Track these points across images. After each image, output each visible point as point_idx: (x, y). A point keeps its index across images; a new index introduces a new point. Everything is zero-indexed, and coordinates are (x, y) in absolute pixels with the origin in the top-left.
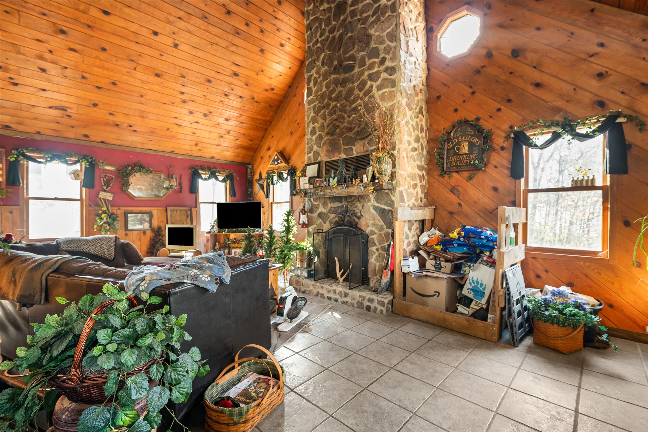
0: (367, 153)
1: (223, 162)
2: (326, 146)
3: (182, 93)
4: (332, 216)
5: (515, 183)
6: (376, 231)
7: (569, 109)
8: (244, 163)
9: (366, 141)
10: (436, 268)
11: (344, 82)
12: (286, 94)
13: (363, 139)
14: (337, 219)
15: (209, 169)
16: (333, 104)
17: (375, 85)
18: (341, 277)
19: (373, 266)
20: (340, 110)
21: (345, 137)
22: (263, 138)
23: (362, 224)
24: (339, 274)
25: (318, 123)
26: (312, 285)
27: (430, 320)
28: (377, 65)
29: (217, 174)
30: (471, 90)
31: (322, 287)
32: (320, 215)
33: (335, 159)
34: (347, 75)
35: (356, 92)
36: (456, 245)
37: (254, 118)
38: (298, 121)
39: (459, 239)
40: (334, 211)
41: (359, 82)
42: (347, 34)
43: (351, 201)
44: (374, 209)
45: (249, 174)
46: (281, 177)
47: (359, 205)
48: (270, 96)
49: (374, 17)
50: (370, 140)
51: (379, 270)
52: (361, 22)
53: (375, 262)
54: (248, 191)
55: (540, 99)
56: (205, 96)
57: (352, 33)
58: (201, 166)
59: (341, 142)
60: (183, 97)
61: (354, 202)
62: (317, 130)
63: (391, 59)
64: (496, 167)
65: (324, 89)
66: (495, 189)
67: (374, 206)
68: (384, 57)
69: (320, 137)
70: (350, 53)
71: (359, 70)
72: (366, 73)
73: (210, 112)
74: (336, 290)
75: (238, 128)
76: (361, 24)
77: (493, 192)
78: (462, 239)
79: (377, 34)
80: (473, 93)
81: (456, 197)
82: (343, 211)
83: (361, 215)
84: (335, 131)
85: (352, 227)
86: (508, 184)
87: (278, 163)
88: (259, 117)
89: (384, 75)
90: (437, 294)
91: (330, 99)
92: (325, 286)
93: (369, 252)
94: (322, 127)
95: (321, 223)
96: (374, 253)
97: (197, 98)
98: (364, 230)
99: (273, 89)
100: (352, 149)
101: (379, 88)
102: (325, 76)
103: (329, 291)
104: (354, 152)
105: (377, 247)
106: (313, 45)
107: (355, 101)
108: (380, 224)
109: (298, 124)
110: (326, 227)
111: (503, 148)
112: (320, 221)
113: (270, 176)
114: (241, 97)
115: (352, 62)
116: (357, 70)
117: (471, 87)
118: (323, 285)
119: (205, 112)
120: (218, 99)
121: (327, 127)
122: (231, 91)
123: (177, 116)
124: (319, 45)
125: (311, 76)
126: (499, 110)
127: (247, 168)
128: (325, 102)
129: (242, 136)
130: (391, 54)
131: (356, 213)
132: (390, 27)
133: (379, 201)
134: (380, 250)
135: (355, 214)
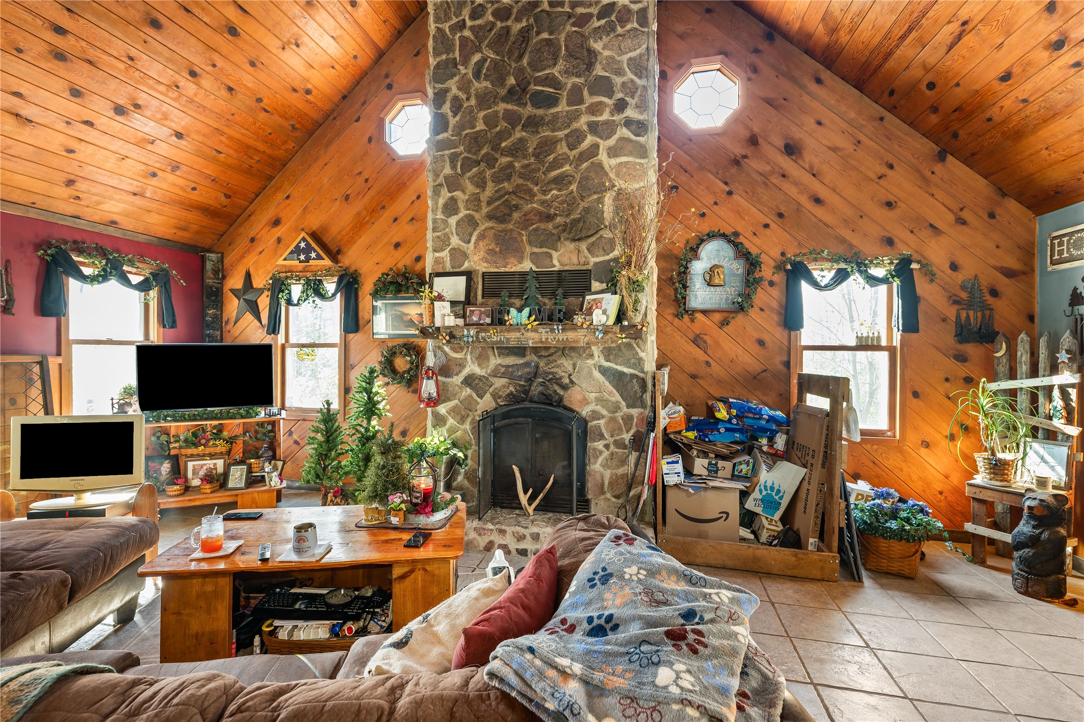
0: (584, 268)
1: (141, 238)
2: (486, 241)
3: (60, 30)
4: (499, 382)
5: (790, 336)
6: (604, 412)
7: (855, 242)
8: (196, 246)
9: (583, 246)
10: (710, 471)
11: (533, 124)
12: (333, 111)
13: (579, 240)
14: (512, 389)
15: (102, 252)
16: (504, 160)
17: (604, 145)
18: (530, 505)
19: (598, 477)
20: (522, 176)
21: (536, 230)
22: (257, 196)
23: (573, 398)
24: (524, 499)
25: (464, 192)
26: (475, 529)
27: (729, 563)
28: (608, 110)
29: (125, 268)
30: (727, 189)
31: (502, 532)
32: (469, 381)
33: (507, 270)
34: (540, 112)
35: (562, 148)
36: (722, 430)
37: (248, 147)
38: (365, 175)
39: (729, 421)
40: (507, 372)
41: (567, 131)
42: (538, 33)
43: (549, 356)
44: (600, 372)
45: (209, 273)
46: (315, 289)
47: (567, 364)
48: (299, 106)
49: (603, 22)
50: (593, 244)
51: (610, 484)
52: (571, 21)
53: (602, 469)
54: (203, 315)
55: (820, 221)
56: (131, 59)
57: (551, 33)
58: (75, 242)
59: (524, 238)
60: (59, 42)
61: (553, 357)
62: (461, 205)
63: (637, 107)
64: (762, 310)
65: (480, 126)
66: (761, 343)
67: (600, 367)
68: (622, 100)
69: (471, 222)
70: (547, 72)
71: (567, 108)
72: (584, 119)
73: (137, 106)
74: (538, 534)
75: (201, 161)
76: (574, 25)
77: (757, 346)
78: (734, 421)
79: (606, 53)
80: (730, 193)
81: (702, 352)
82: (528, 373)
83: (572, 382)
84: (510, 215)
85: (551, 405)
86: (778, 336)
87: (308, 259)
88: (261, 146)
89: (624, 132)
90: (725, 516)
91: (496, 148)
92: (509, 530)
93: (590, 452)
94: (474, 202)
95: (470, 396)
96: (601, 452)
97: (105, 57)
98: (577, 409)
99: (308, 92)
100: (550, 256)
101: (613, 152)
102: (484, 100)
103: (521, 538)
104: (555, 262)
105: (605, 442)
106: (454, 29)
107: (556, 164)
108: (613, 399)
109: (367, 180)
110: (486, 403)
111: (771, 284)
112: (468, 391)
113: (279, 286)
114: (230, 89)
115: (551, 90)
116: (562, 107)
117: (726, 183)
118: (503, 527)
119: (120, 102)
120: (169, 75)
121: (489, 203)
122: (209, 68)
123: (22, 91)
124: (467, 33)
125: (447, 90)
126: (766, 226)
127: (203, 260)
128: (483, 152)
129: (207, 183)
130: (636, 99)
131: (561, 378)
132: (635, 50)
133: (612, 357)
134: (612, 447)
135: (558, 381)
